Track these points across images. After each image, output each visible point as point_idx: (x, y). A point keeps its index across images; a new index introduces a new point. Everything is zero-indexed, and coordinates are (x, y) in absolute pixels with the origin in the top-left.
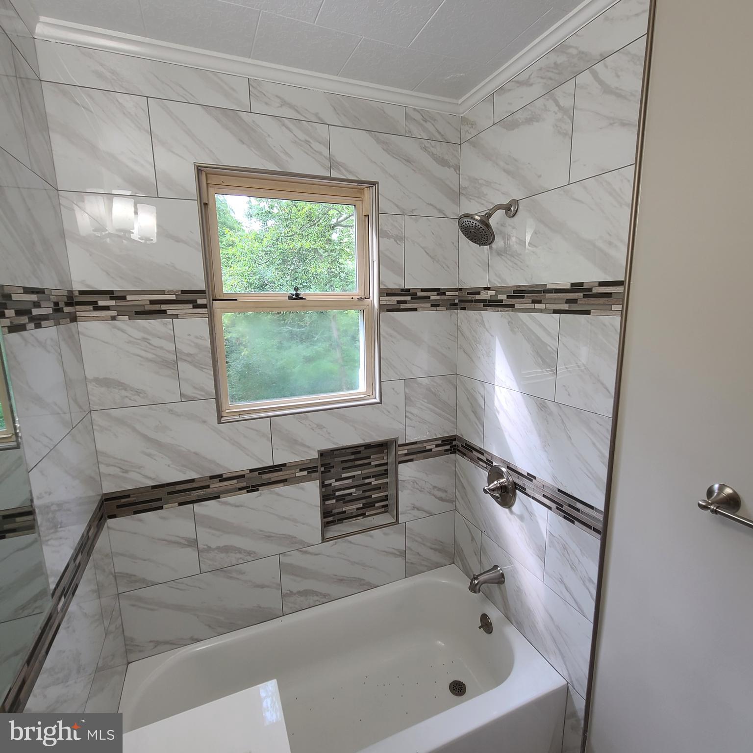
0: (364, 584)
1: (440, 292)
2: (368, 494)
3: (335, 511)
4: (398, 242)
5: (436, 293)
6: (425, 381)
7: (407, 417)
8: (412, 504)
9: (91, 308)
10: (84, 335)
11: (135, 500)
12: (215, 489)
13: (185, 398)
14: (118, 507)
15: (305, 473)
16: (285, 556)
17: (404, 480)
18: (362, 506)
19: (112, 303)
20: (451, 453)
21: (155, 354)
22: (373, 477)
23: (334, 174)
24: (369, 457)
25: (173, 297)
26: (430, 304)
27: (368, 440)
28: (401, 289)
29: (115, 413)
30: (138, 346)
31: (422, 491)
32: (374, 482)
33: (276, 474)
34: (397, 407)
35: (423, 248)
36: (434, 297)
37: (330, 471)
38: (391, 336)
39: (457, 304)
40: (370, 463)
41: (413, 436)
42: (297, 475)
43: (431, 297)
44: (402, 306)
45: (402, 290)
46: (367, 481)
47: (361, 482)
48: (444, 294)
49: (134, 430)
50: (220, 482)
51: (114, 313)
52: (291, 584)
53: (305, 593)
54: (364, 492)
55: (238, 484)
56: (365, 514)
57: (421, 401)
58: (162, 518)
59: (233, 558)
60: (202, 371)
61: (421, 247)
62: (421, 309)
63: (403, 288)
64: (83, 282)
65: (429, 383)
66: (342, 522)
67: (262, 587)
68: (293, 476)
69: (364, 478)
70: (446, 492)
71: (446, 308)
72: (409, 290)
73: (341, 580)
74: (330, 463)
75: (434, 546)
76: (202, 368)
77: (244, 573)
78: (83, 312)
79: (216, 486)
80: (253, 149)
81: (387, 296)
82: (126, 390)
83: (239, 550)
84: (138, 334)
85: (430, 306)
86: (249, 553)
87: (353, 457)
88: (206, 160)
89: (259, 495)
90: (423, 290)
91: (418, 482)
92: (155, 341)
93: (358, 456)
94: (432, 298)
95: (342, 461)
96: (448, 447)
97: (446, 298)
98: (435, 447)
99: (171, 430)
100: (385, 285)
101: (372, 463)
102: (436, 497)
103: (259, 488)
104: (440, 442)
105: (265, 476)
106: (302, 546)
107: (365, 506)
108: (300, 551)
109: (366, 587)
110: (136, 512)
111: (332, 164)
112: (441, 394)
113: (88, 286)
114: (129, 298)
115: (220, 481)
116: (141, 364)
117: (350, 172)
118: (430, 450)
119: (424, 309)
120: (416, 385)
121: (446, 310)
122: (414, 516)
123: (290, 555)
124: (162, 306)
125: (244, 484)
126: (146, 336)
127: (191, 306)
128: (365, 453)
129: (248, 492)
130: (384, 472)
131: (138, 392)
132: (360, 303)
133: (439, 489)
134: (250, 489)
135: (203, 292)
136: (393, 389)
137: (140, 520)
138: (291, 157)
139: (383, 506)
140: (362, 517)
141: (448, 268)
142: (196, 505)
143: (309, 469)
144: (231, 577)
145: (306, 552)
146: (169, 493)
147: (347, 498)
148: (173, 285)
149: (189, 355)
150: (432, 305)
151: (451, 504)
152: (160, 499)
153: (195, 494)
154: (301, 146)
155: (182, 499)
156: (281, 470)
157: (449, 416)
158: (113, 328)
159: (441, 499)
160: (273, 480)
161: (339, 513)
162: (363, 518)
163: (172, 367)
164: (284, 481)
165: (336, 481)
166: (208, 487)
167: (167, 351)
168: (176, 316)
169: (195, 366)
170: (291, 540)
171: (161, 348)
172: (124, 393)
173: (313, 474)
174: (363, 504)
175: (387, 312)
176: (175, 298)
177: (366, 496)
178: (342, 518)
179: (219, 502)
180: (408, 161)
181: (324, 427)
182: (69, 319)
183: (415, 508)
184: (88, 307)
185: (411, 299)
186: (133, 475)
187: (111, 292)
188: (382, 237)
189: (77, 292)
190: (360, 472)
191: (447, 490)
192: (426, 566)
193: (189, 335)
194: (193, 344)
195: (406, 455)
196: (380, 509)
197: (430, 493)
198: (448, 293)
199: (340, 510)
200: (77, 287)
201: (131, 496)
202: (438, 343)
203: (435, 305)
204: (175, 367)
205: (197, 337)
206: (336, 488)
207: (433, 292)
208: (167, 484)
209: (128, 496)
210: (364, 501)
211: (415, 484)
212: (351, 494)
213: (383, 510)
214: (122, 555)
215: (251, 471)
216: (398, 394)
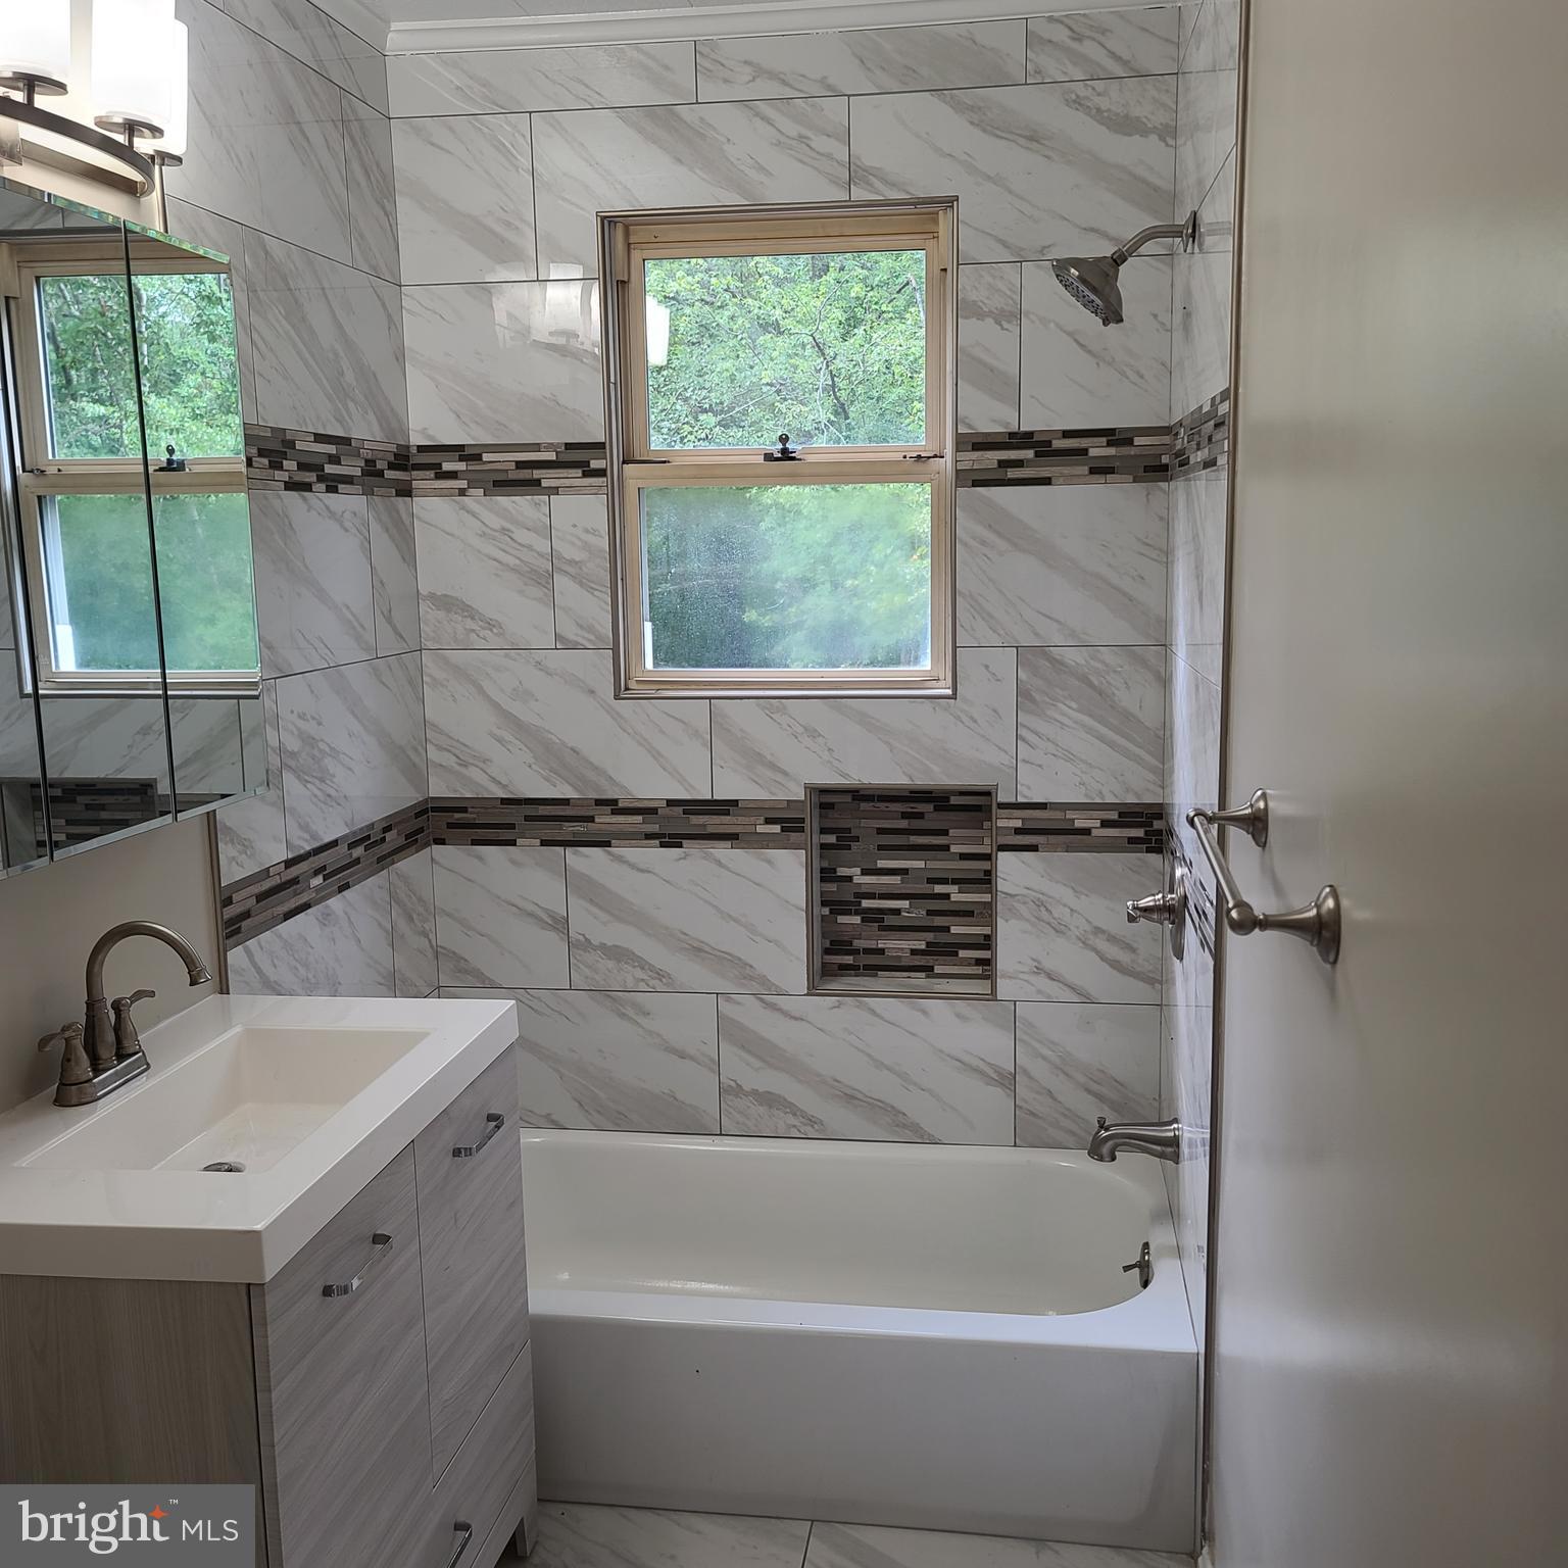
0: (904, 1126)
1: (1114, 437)
2: (939, 921)
3: (858, 944)
4: (1005, 325)
5: (1104, 439)
6: (1073, 657)
7: (1024, 740)
8: (1034, 960)
9: (431, 474)
10: (419, 518)
11: (474, 819)
12: (603, 827)
13: (564, 643)
14: (450, 826)
15: (777, 829)
16: (728, 1000)
17: (1014, 893)
18: (923, 947)
19: (461, 466)
20: (1148, 851)
21: (518, 558)
22: (955, 882)
23: (859, 194)
24: (945, 833)
25: (552, 456)
26: (1086, 468)
27: (922, 781)
28: (1010, 433)
29: (456, 657)
30: (494, 542)
31: (1062, 932)
32: (957, 896)
33: (716, 819)
34: (995, 711)
35: (1069, 334)
36: (1098, 450)
37: (849, 848)
38: (983, 543)
39: (1167, 465)
40: (946, 848)
41: (1034, 788)
42: (760, 829)
43: (1091, 450)
44: (1012, 473)
45: (1011, 435)
46: (939, 889)
47: (925, 888)
48: (1129, 442)
49: (481, 690)
50: (612, 814)
51: (463, 484)
52: (740, 1069)
53: (769, 1100)
54: (930, 913)
55: (644, 826)
56: (931, 969)
57: (1060, 705)
58: (513, 862)
59: (630, 976)
60: (592, 594)
61: (1065, 332)
62: (1061, 480)
63: (1016, 430)
64: (424, 431)
65: (1083, 662)
66: (876, 975)
67: (682, 1055)
68: (750, 829)
69: (932, 881)
70: (1134, 950)
71: (1134, 478)
72: (1030, 434)
73: (850, 1098)
74: (850, 829)
75: (1095, 1087)
76: (592, 588)
77: (648, 1014)
78: (422, 481)
79: (605, 820)
80: (698, 171)
81: (973, 450)
82: (473, 618)
83: (642, 964)
84: (495, 522)
85: (1087, 473)
86: (660, 975)
87: (903, 824)
88: (618, 204)
89: (683, 855)
90: (1067, 434)
91: (1048, 905)
92: (522, 536)
93: (917, 824)
94: (1093, 452)
95: (878, 829)
96: (1139, 833)
97: (1132, 453)
98: (1099, 825)
99: (537, 700)
100: (970, 427)
101: (953, 849)
102: (1103, 958)
103: (684, 841)
104: (1114, 816)
105: (696, 820)
106: (766, 992)
107: (933, 949)
108: (762, 1000)
109: (909, 1135)
110: (475, 842)
111: (855, 173)
112: (1116, 692)
113: (430, 437)
114: (486, 457)
115: (614, 812)
116: (497, 575)
117: (893, 185)
118: (1087, 832)
119: (1070, 480)
120: (1048, 664)
121: (1134, 481)
122: (1039, 992)
123: (739, 1003)
124: (535, 472)
125: (655, 828)
126: (507, 525)
127: (579, 473)
128: (932, 818)
129: (662, 845)
130: (981, 876)
131: (490, 624)
132: (920, 467)
133: (1112, 939)
134: (667, 840)
135: (601, 446)
136: (987, 667)
137: (480, 858)
138: (769, 174)
139: (979, 962)
140: (923, 975)
141: (1142, 377)
142: (569, 850)
143: (787, 823)
144: (624, 1014)
145: (773, 1007)
146: (527, 818)
147: (889, 920)
148: (554, 435)
149: (572, 562)
150: (1093, 471)
151: (1147, 986)
152: (512, 826)
153: (571, 829)
154: (791, 149)
155: (549, 834)
156: (727, 813)
157: (1138, 751)
158: (461, 509)
159: (1115, 965)
160: (710, 830)
161: (867, 951)
162: (928, 977)
163: (544, 583)
164: (732, 838)
165: (865, 872)
166: (591, 819)
167: (538, 553)
168: (555, 491)
169: (581, 584)
170: (743, 971)
171: (530, 548)
172: (470, 624)
173: (794, 836)
174: (928, 944)
175: (973, 486)
176: (555, 458)
177: (935, 924)
178: (876, 965)
179: (609, 853)
180: (1033, 138)
181: (820, 735)
182: (394, 490)
183: (1039, 970)
184: (428, 473)
185: (1036, 456)
186: (475, 774)
187: (460, 448)
188: (966, 318)
189: (415, 448)
190: (921, 864)
191: (1135, 945)
192: (1073, 1134)
193: (575, 526)
194: (579, 543)
195: (1018, 831)
196: (969, 965)
197: (1083, 943)
198: (1138, 441)
199: (871, 944)
200: (416, 440)
201: (470, 810)
202: (1110, 565)
203: (1101, 470)
204: (549, 583)
205: (587, 531)
206: (863, 890)
207: (1096, 439)
208: (526, 799)
209: (464, 810)
210: (930, 936)
211: (1042, 909)
212: (897, 912)
213: (978, 970)
214: (449, 915)
215: (671, 803)
216: (998, 680)
